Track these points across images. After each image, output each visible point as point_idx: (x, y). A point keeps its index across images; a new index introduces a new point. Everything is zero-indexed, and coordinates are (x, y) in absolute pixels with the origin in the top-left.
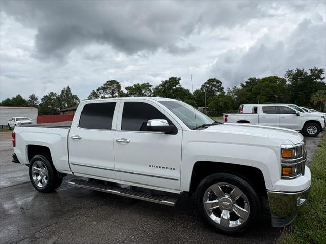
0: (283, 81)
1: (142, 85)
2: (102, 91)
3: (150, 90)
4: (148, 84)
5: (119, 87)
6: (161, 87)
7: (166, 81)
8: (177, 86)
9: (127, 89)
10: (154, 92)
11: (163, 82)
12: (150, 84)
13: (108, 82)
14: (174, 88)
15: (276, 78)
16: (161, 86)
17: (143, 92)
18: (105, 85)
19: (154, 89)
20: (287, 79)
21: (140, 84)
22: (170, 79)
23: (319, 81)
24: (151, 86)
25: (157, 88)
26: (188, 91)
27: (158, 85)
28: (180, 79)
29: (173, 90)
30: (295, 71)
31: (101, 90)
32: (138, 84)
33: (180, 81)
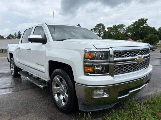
1: (118, 26)
3: (123, 29)
4: (122, 24)
5: (104, 28)
6: (132, 27)
7: (136, 22)
8: (144, 25)
9: (108, 28)
10: (127, 30)
11: (133, 22)
12: (124, 25)
13: (97, 25)
14: (142, 26)
16: (132, 25)
17: (119, 30)
18: (96, 27)
19: (126, 28)
21: (117, 25)
22: (139, 20)
24: (124, 26)
25: (129, 27)
26: (154, 28)
27: (130, 25)
28: (147, 20)
29: (141, 28)
31: (93, 30)
32: (116, 25)
33: (147, 21)
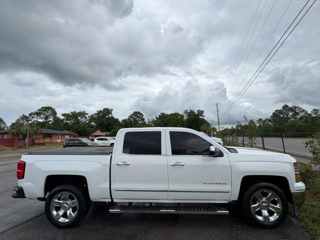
0: (182, 116)
1: (79, 113)
2: (35, 116)
3: (86, 118)
4: (84, 112)
5: (54, 113)
6: (96, 116)
7: (100, 111)
8: (110, 116)
9: (63, 115)
10: (90, 120)
11: (97, 111)
12: (87, 112)
13: (42, 108)
14: (107, 117)
15: (178, 114)
16: (96, 114)
17: (79, 118)
18: (39, 110)
19: (89, 117)
20: (185, 115)
21: (77, 112)
22: (104, 110)
23: (201, 117)
24: (87, 114)
25: (92, 116)
26: (117, 120)
27: (93, 114)
28: (112, 110)
29: (106, 118)
30: (189, 111)
31: (34, 114)
32: (75, 112)
33: (112, 112)
